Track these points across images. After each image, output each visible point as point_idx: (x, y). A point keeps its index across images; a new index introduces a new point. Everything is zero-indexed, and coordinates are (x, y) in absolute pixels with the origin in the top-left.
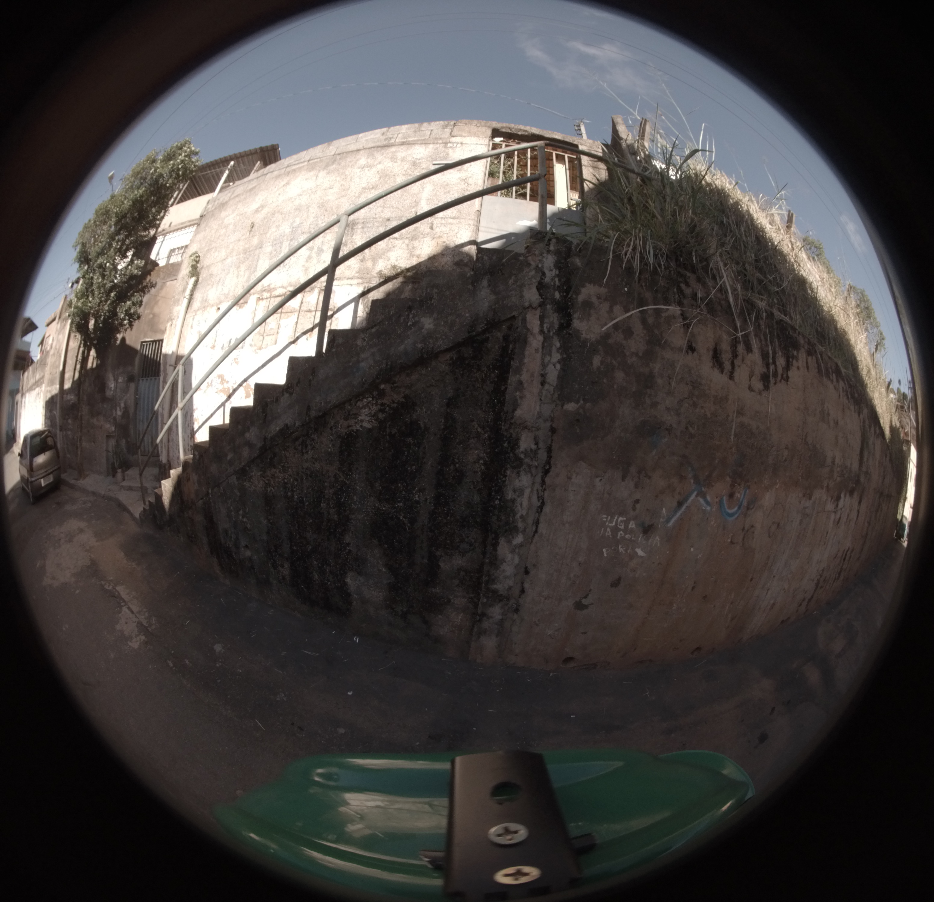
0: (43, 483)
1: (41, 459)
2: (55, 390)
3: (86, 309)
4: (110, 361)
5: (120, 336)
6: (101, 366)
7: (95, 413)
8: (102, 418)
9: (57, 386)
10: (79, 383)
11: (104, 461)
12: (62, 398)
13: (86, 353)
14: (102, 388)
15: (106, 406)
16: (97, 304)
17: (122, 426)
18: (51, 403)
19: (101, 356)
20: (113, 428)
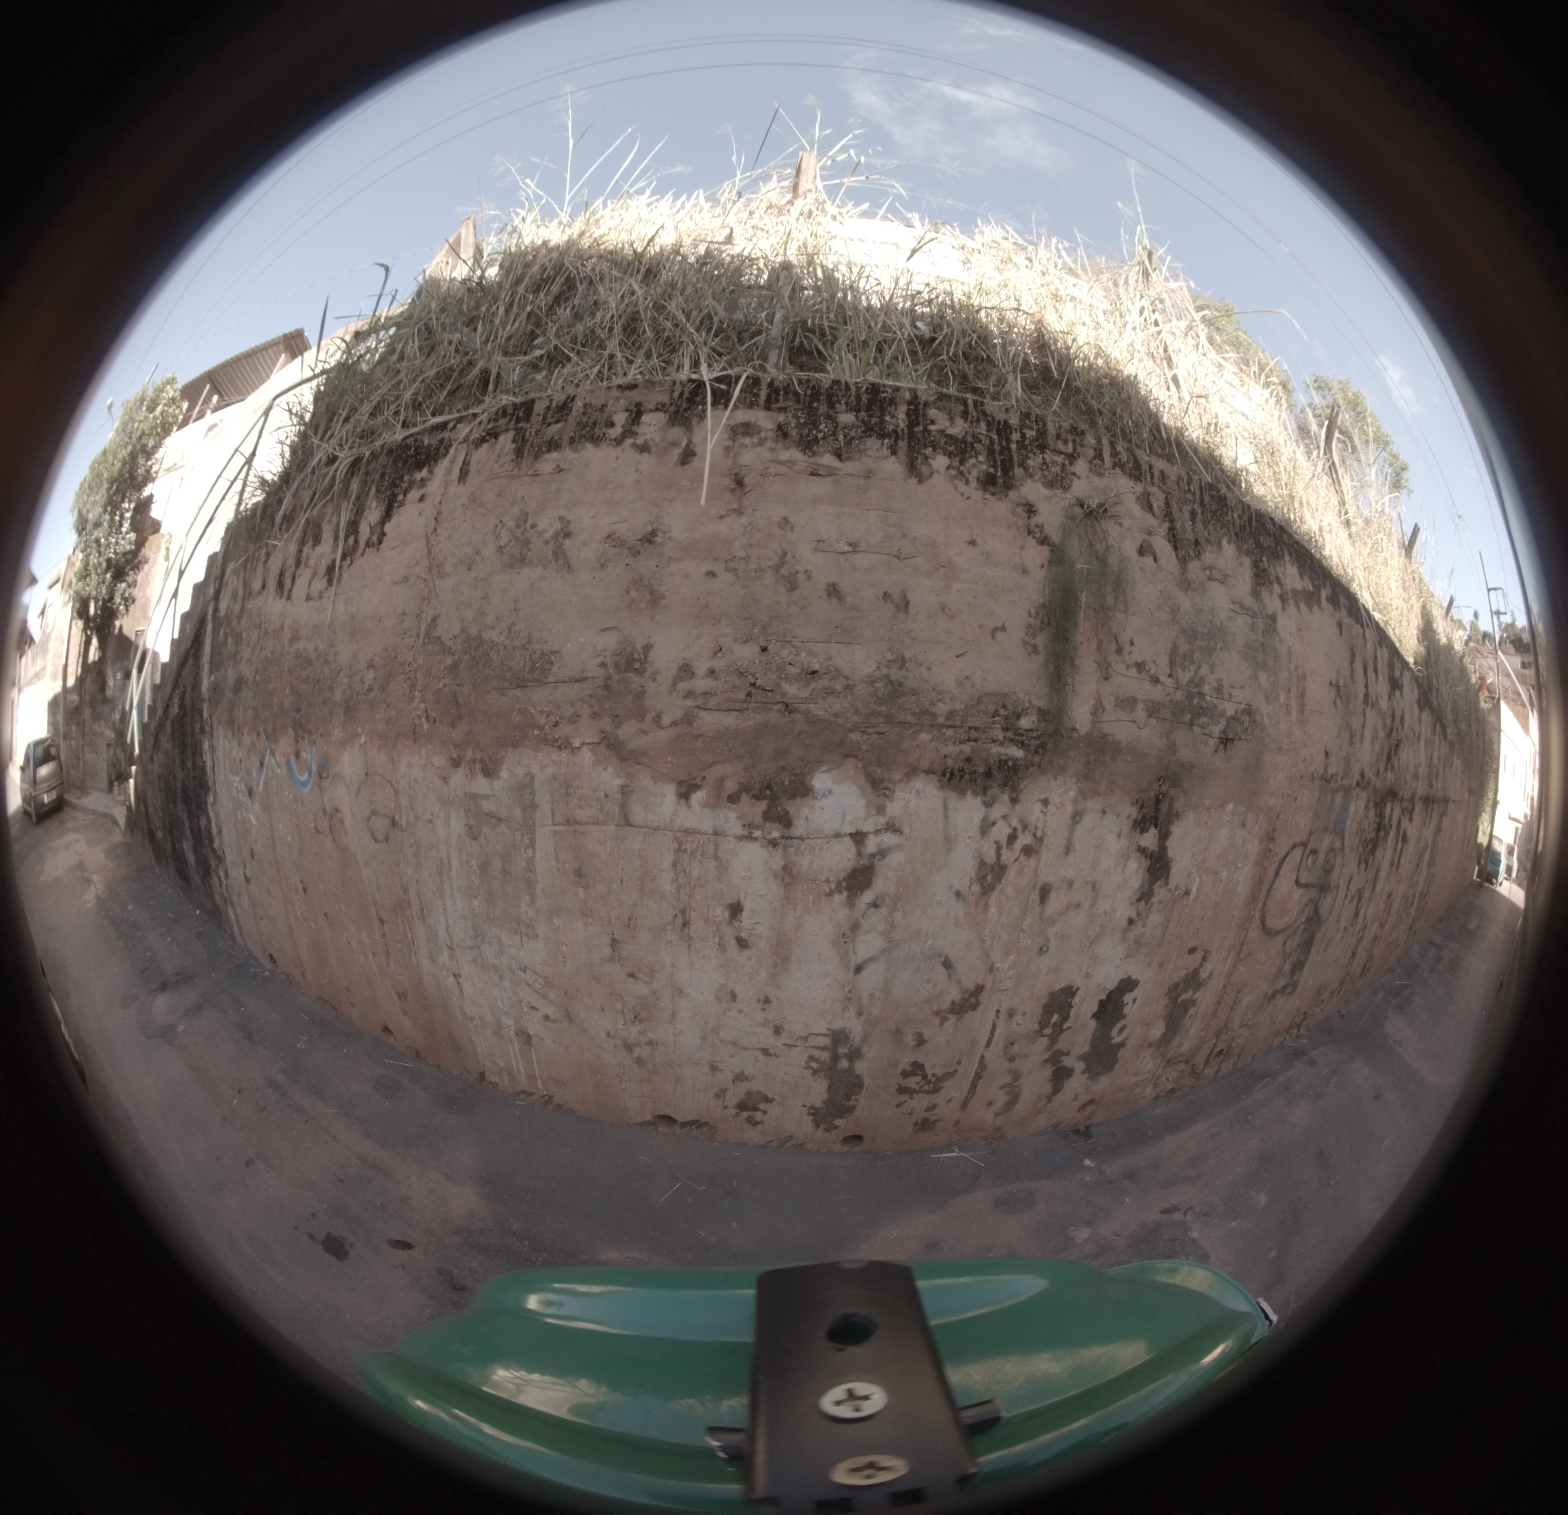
0: (46, 799)
1: (45, 771)
2: (57, 687)
3: (85, 594)
4: (110, 653)
5: (117, 623)
6: (102, 660)
7: (96, 718)
8: (102, 723)
9: (60, 683)
10: (81, 680)
11: (104, 775)
12: (65, 698)
13: (88, 643)
14: (103, 686)
15: (106, 708)
16: (94, 587)
17: (121, 733)
18: (54, 705)
19: (102, 647)
20: (112, 735)
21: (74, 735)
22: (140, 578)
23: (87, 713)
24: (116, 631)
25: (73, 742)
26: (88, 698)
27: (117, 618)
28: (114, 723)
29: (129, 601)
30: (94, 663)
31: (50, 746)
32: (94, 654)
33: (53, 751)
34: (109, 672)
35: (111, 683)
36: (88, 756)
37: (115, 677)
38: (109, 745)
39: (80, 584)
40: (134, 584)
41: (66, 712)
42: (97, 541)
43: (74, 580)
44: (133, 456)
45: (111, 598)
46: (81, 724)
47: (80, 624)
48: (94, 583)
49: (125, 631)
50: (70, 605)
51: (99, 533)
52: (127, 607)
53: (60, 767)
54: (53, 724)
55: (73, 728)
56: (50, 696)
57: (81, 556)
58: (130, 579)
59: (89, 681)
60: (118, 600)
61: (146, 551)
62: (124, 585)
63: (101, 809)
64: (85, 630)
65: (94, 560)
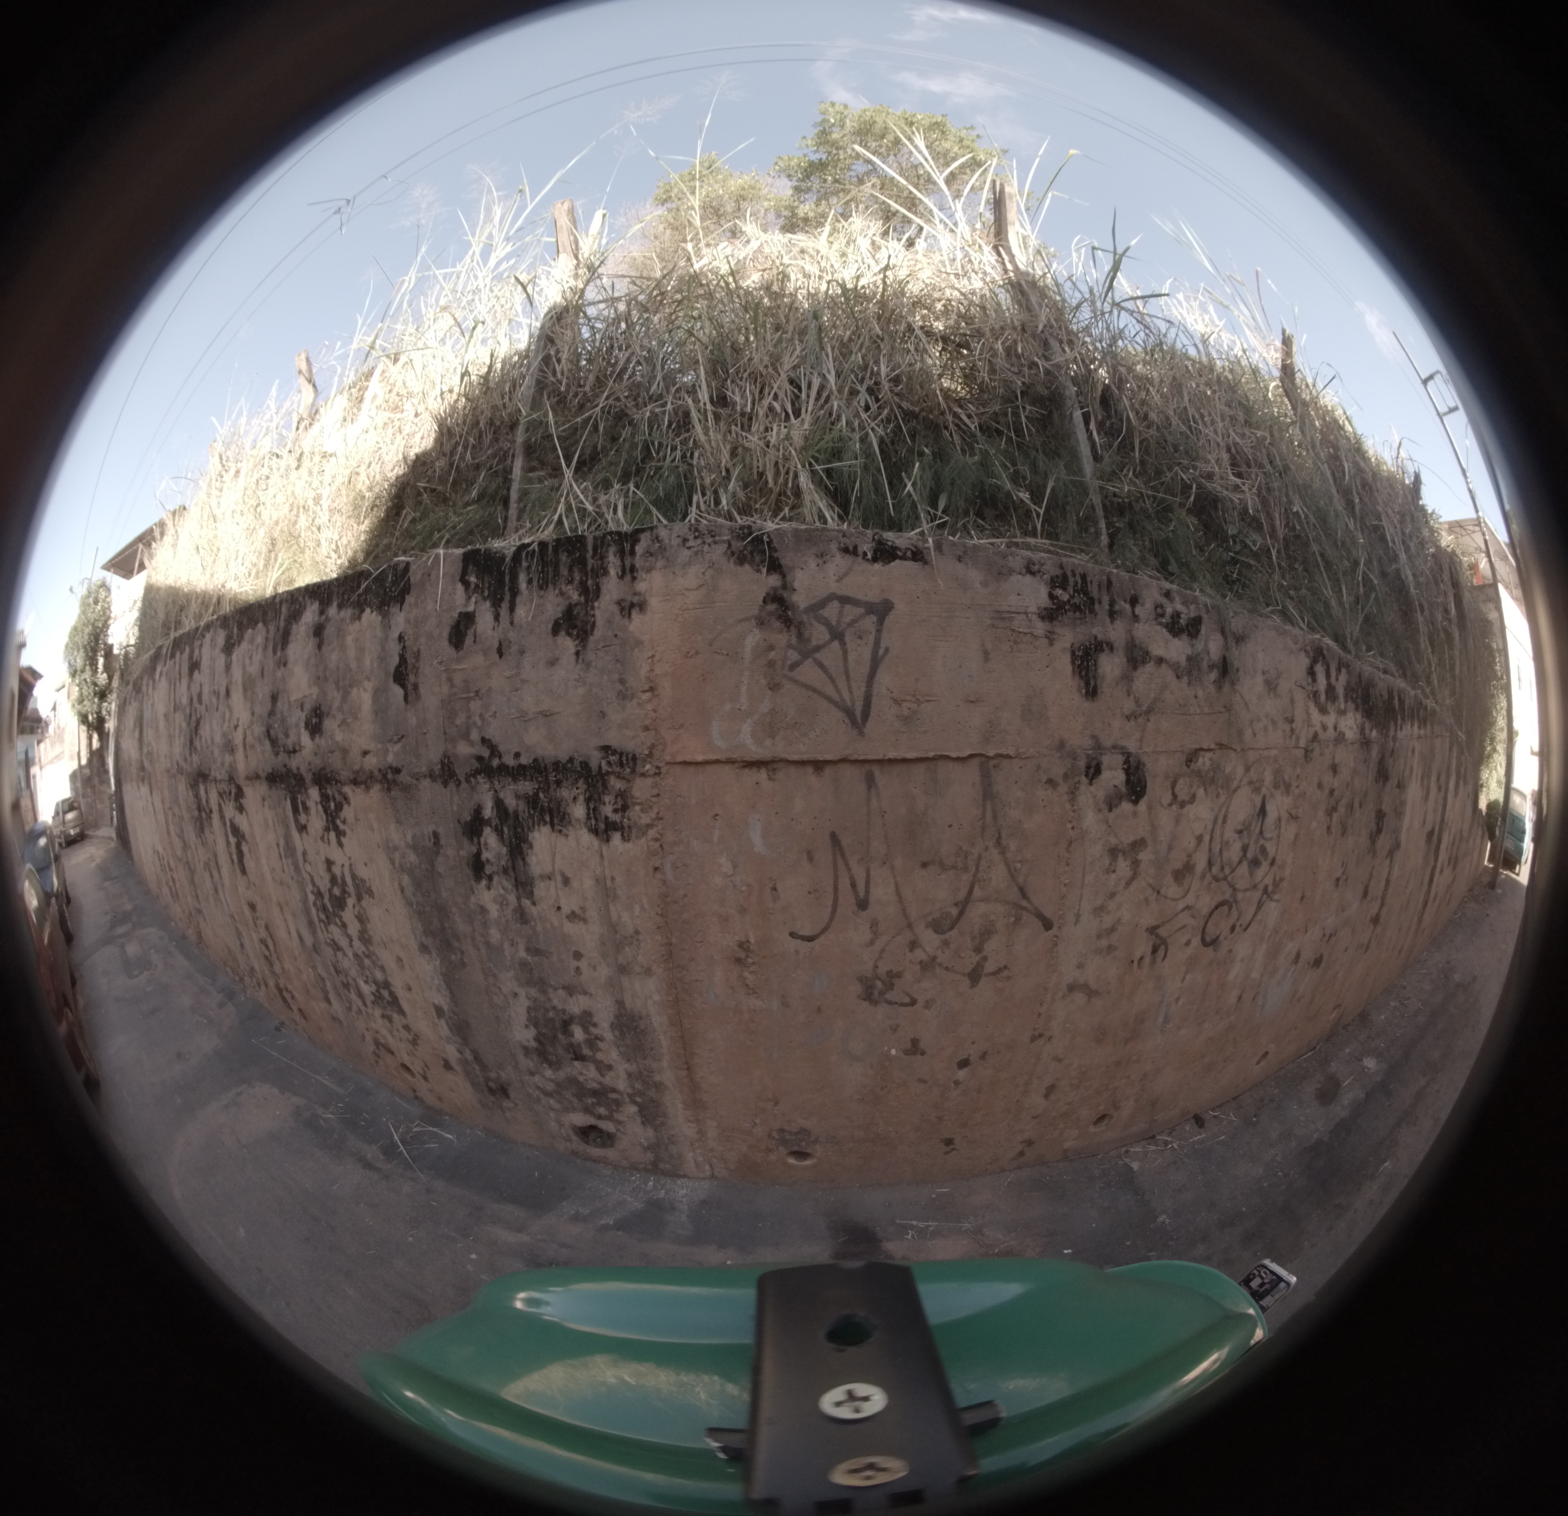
0: (72, 832)
1: (70, 816)
2: (75, 766)
3: (83, 712)
6: (98, 747)
9: (76, 763)
10: (90, 761)
12: (81, 772)
13: (91, 738)
18: (73, 777)
21: (88, 794)
23: (96, 781)
25: (89, 799)
26: (94, 770)
30: (97, 750)
31: (74, 802)
32: (96, 744)
33: (76, 805)
36: (99, 806)
39: (80, 707)
41: (82, 780)
42: (85, 680)
43: (76, 704)
46: (93, 787)
47: (84, 728)
48: (88, 705)
50: (76, 716)
51: (85, 676)
53: (81, 813)
54: (74, 789)
55: (89, 790)
56: (70, 771)
59: (93, 761)
60: (104, 712)
62: (105, 704)
64: (88, 731)
65: (85, 691)
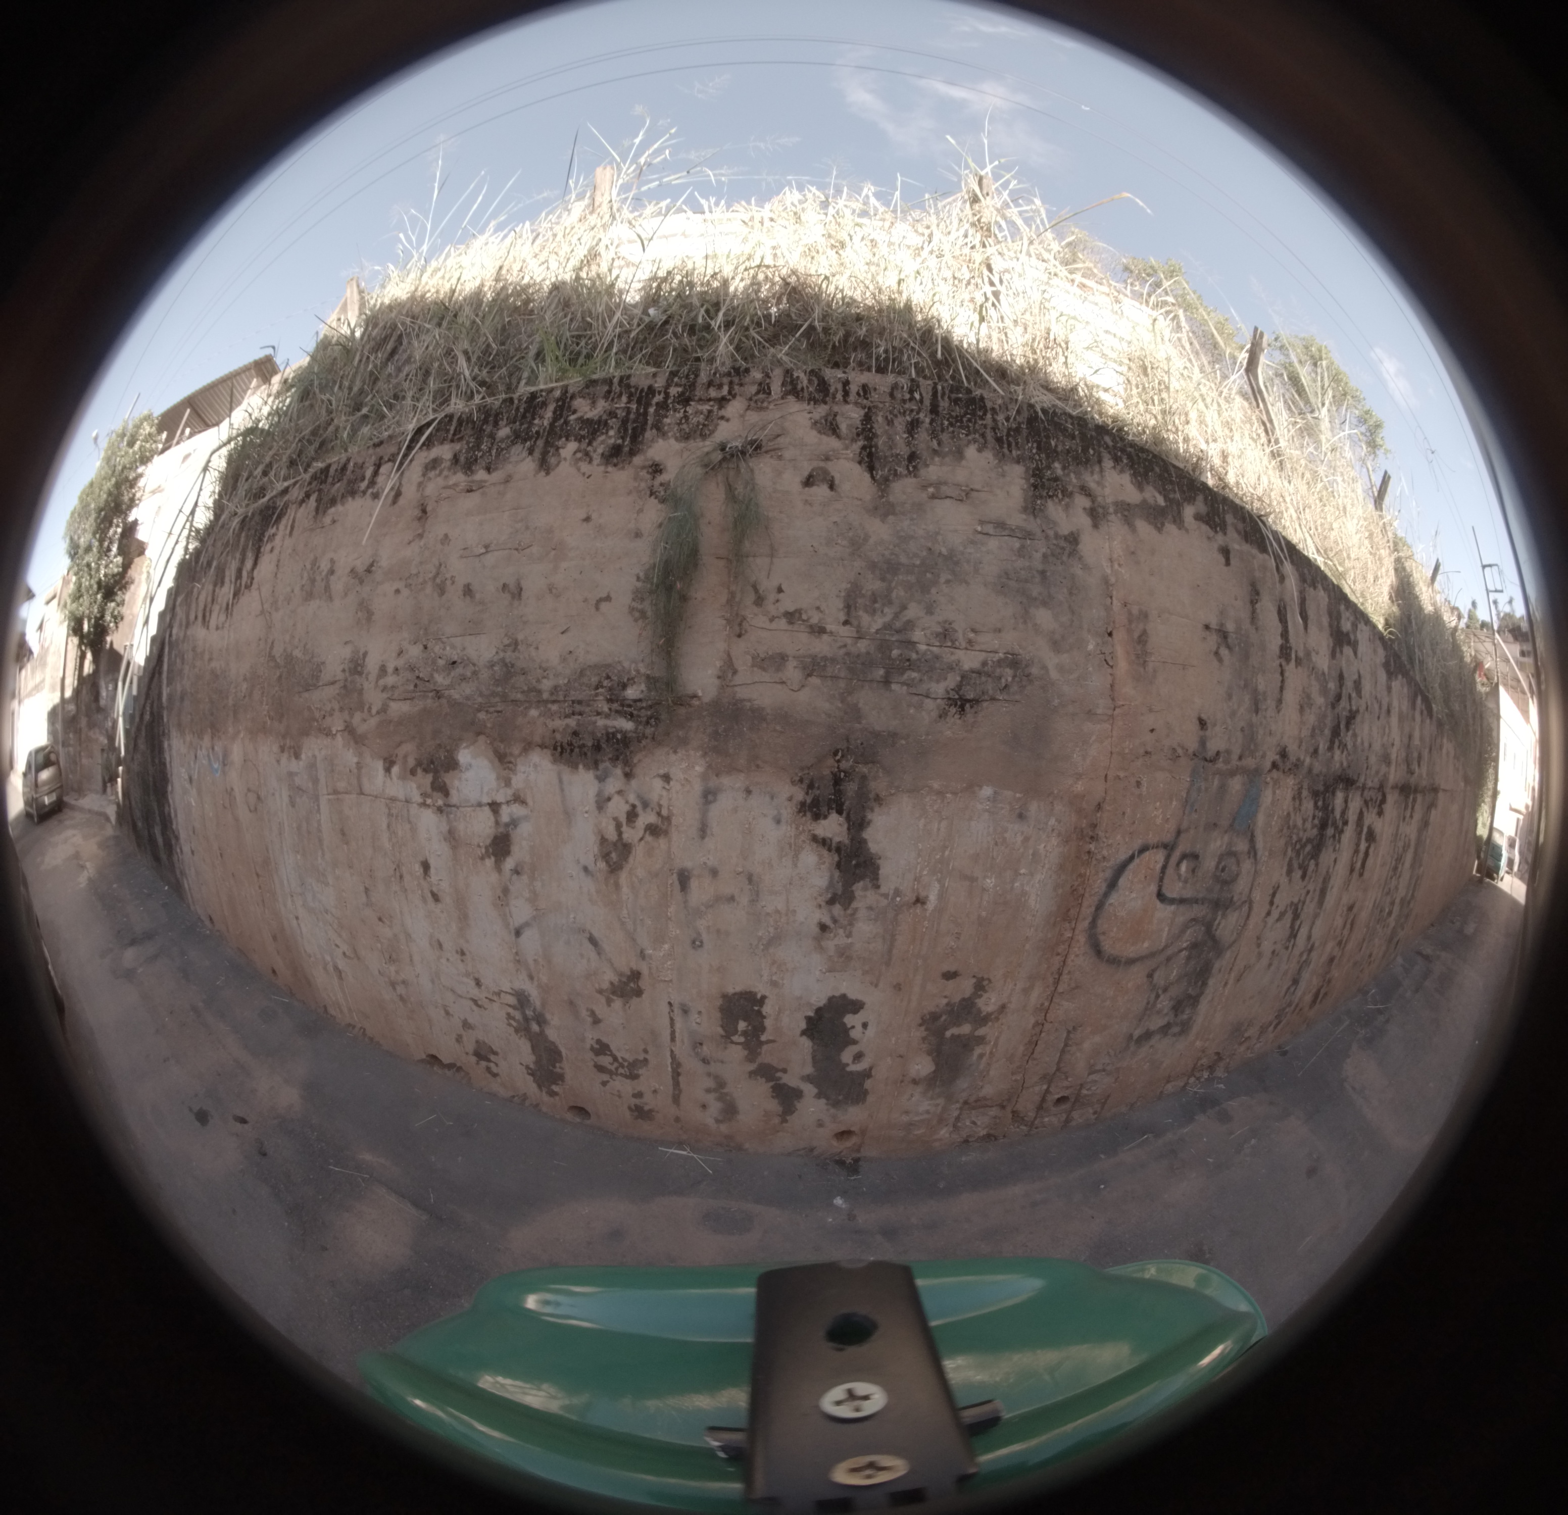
0: (47, 800)
1: (45, 775)
2: (56, 699)
3: (78, 614)
4: (102, 667)
5: (109, 639)
6: (96, 672)
7: (91, 725)
8: (97, 730)
9: (58, 694)
10: (77, 692)
11: (99, 778)
12: (63, 708)
13: (82, 657)
14: (97, 697)
15: (100, 717)
16: (87, 607)
17: (112, 738)
18: (53, 714)
19: (96, 660)
20: (106, 741)
21: (72, 742)
22: (127, 597)
23: (83, 722)
24: (108, 646)
25: (71, 749)
26: (83, 708)
27: (108, 634)
28: (107, 731)
29: (118, 618)
30: (89, 675)
31: (50, 752)
32: (88, 668)
33: (53, 757)
34: (102, 684)
35: (104, 693)
36: (85, 761)
37: (107, 688)
38: (103, 750)
39: (74, 605)
40: (122, 603)
41: (64, 721)
42: (88, 565)
43: (69, 602)
44: (118, 485)
45: (102, 617)
46: (78, 732)
47: (75, 640)
48: (86, 603)
49: (116, 646)
50: (66, 623)
51: (90, 558)
52: (116, 623)
54: (52, 732)
55: (71, 735)
56: (49, 706)
57: (74, 579)
58: (118, 599)
59: (84, 692)
60: (108, 618)
61: (131, 573)
62: (113, 604)
63: (96, 808)
64: (79, 646)
65: (85, 582)
